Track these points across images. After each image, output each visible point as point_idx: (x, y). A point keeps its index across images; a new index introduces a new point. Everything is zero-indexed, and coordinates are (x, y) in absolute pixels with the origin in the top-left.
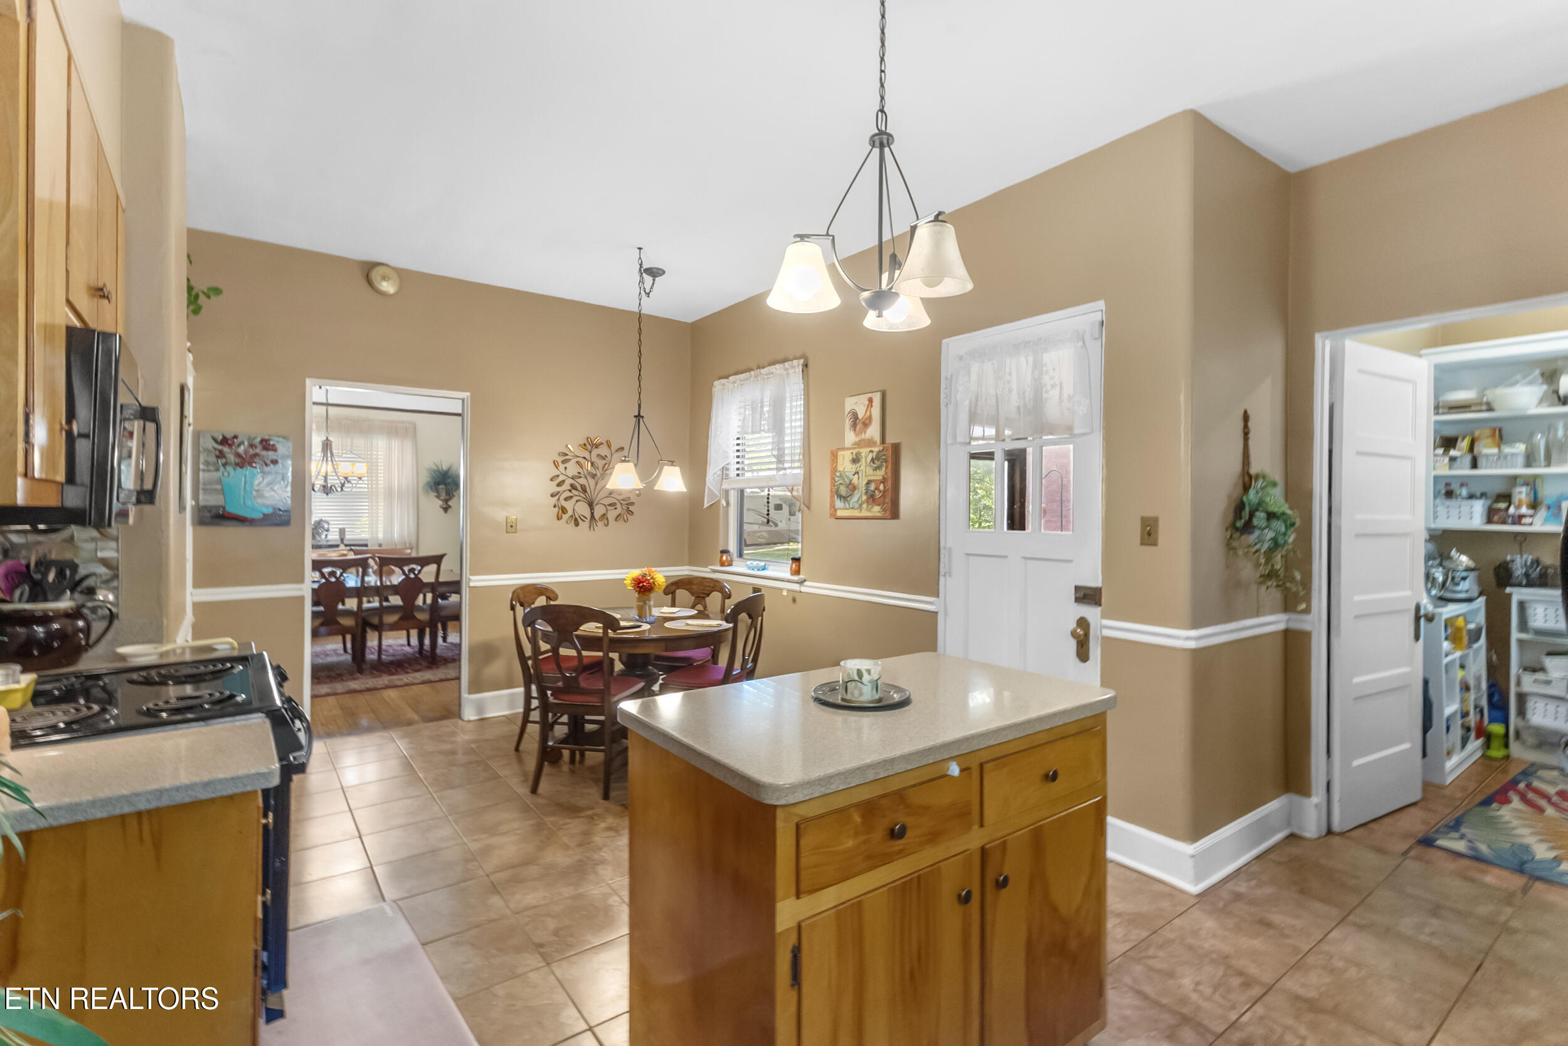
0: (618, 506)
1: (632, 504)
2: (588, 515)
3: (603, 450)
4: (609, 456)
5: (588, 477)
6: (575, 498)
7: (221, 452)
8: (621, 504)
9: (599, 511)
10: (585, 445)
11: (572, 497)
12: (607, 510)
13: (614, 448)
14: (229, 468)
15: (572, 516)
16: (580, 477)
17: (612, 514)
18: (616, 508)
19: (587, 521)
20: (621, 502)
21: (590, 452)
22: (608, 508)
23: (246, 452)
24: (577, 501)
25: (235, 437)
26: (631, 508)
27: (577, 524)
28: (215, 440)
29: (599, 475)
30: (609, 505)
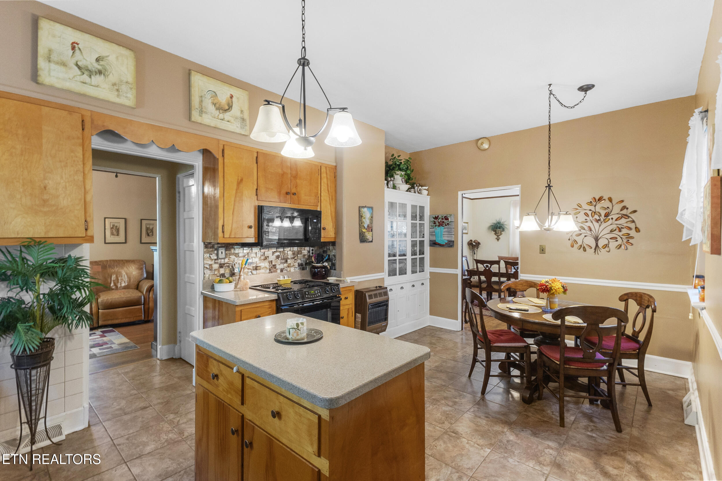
0: (619, 239)
1: (632, 238)
2: (593, 245)
3: (605, 204)
4: (611, 207)
5: (594, 222)
6: (583, 235)
7: (434, 221)
8: (621, 238)
9: (601, 243)
10: (591, 202)
11: (581, 234)
12: (609, 242)
13: (614, 202)
14: (437, 227)
15: (581, 246)
16: (587, 222)
17: (613, 245)
18: (617, 241)
19: (593, 250)
20: (622, 236)
21: (595, 206)
22: (610, 240)
23: (441, 221)
24: (585, 236)
25: (438, 216)
26: (631, 241)
27: (585, 250)
28: (433, 218)
29: (602, 220)
30: (611, 239)
